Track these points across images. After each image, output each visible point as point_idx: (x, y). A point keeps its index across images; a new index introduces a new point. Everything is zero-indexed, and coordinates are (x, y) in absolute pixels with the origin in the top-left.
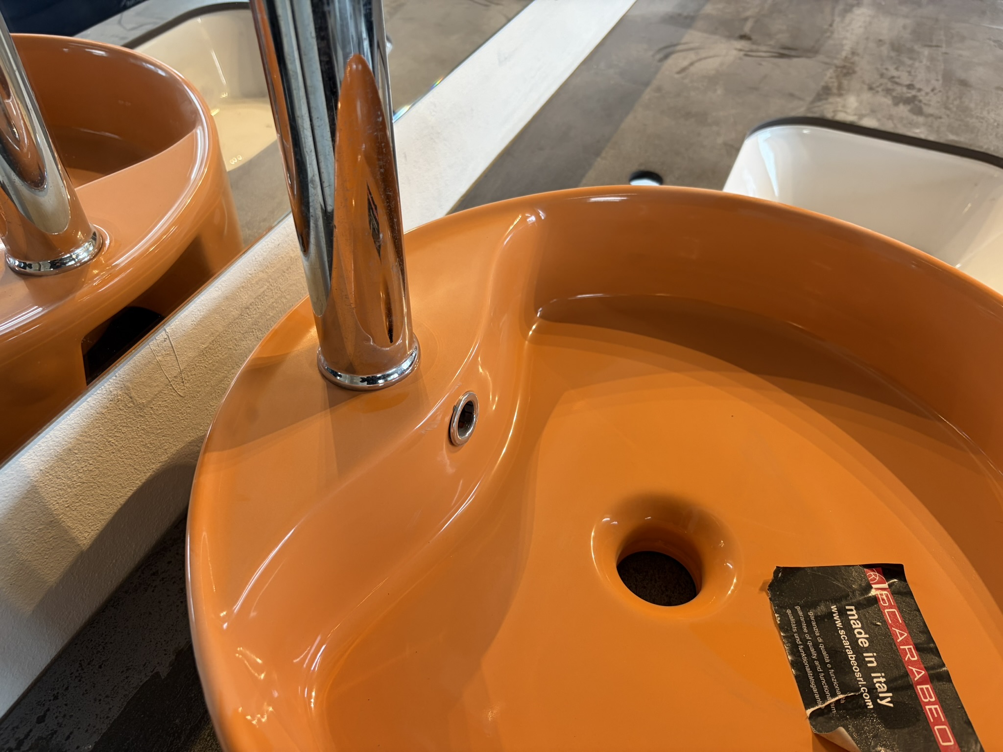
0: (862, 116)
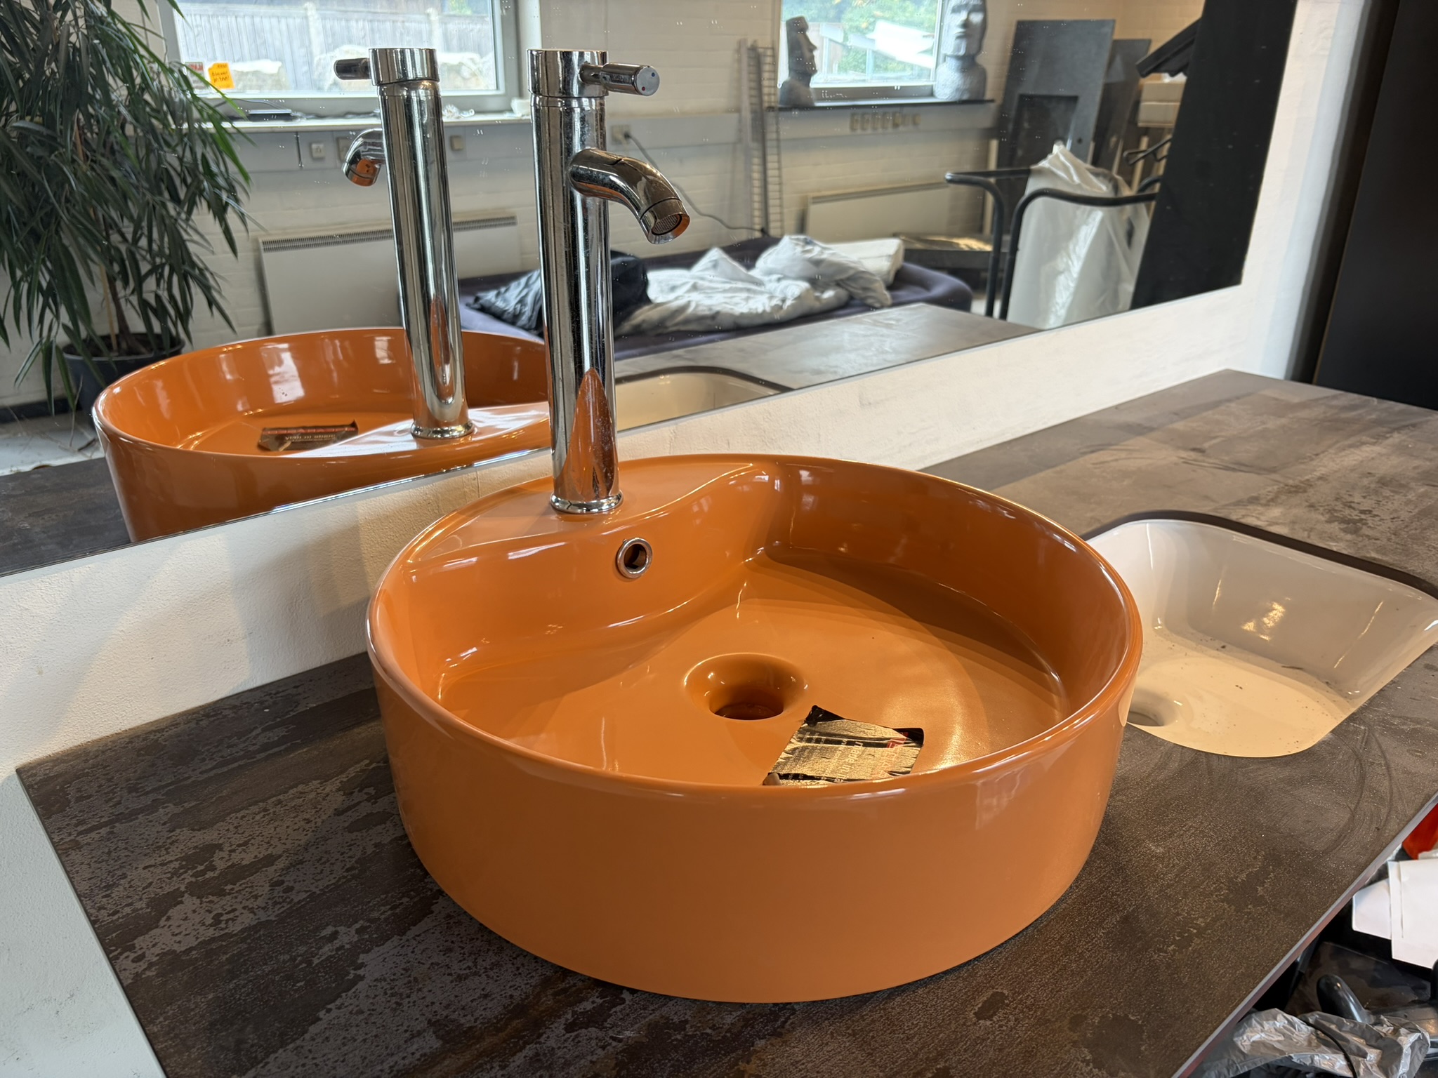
0: (1272, 524)
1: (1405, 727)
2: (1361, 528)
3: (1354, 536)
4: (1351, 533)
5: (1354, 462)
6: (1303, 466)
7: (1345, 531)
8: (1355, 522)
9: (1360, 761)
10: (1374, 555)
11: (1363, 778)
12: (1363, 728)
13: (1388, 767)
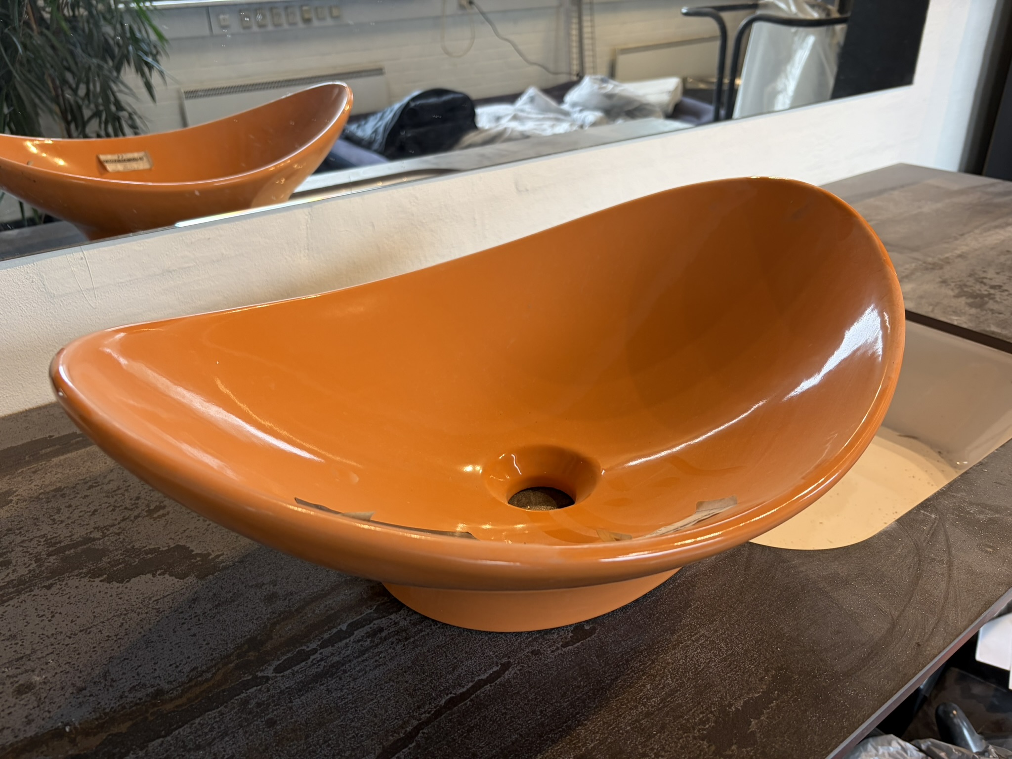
1: (982, 516)
2: (987, 303)
3: (979, 310)
4: (976, 307)
5: (996, 242)
6: (946, 245)
7: (971, 305)
8: (982, 296)
9: (920, 556)
10: (994, 328)
11: (918, 577)
12: (933, 516)
13: (950, 564)
